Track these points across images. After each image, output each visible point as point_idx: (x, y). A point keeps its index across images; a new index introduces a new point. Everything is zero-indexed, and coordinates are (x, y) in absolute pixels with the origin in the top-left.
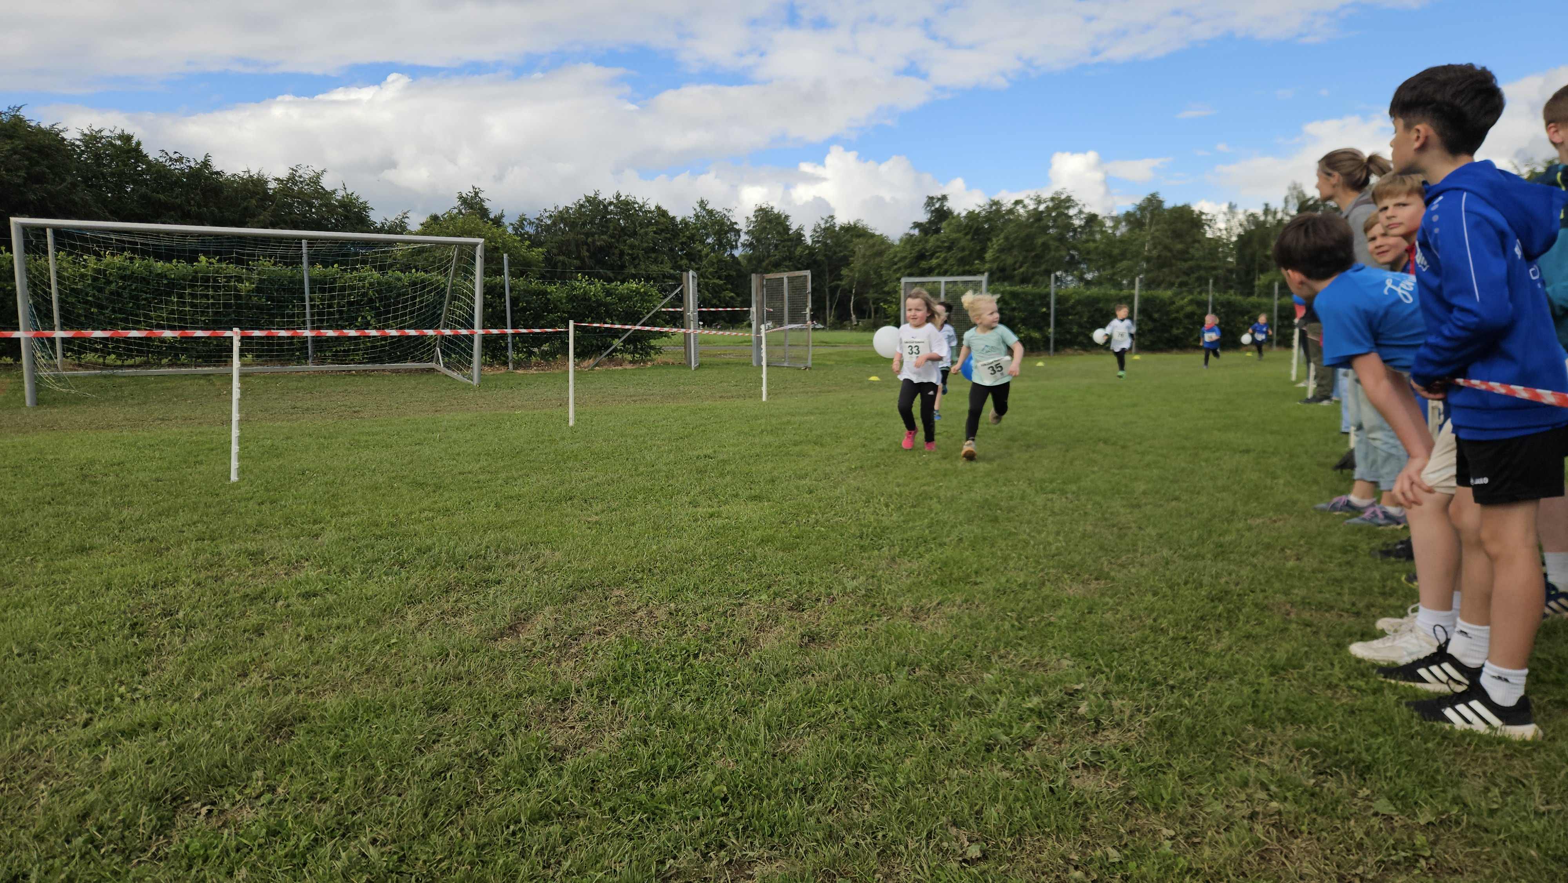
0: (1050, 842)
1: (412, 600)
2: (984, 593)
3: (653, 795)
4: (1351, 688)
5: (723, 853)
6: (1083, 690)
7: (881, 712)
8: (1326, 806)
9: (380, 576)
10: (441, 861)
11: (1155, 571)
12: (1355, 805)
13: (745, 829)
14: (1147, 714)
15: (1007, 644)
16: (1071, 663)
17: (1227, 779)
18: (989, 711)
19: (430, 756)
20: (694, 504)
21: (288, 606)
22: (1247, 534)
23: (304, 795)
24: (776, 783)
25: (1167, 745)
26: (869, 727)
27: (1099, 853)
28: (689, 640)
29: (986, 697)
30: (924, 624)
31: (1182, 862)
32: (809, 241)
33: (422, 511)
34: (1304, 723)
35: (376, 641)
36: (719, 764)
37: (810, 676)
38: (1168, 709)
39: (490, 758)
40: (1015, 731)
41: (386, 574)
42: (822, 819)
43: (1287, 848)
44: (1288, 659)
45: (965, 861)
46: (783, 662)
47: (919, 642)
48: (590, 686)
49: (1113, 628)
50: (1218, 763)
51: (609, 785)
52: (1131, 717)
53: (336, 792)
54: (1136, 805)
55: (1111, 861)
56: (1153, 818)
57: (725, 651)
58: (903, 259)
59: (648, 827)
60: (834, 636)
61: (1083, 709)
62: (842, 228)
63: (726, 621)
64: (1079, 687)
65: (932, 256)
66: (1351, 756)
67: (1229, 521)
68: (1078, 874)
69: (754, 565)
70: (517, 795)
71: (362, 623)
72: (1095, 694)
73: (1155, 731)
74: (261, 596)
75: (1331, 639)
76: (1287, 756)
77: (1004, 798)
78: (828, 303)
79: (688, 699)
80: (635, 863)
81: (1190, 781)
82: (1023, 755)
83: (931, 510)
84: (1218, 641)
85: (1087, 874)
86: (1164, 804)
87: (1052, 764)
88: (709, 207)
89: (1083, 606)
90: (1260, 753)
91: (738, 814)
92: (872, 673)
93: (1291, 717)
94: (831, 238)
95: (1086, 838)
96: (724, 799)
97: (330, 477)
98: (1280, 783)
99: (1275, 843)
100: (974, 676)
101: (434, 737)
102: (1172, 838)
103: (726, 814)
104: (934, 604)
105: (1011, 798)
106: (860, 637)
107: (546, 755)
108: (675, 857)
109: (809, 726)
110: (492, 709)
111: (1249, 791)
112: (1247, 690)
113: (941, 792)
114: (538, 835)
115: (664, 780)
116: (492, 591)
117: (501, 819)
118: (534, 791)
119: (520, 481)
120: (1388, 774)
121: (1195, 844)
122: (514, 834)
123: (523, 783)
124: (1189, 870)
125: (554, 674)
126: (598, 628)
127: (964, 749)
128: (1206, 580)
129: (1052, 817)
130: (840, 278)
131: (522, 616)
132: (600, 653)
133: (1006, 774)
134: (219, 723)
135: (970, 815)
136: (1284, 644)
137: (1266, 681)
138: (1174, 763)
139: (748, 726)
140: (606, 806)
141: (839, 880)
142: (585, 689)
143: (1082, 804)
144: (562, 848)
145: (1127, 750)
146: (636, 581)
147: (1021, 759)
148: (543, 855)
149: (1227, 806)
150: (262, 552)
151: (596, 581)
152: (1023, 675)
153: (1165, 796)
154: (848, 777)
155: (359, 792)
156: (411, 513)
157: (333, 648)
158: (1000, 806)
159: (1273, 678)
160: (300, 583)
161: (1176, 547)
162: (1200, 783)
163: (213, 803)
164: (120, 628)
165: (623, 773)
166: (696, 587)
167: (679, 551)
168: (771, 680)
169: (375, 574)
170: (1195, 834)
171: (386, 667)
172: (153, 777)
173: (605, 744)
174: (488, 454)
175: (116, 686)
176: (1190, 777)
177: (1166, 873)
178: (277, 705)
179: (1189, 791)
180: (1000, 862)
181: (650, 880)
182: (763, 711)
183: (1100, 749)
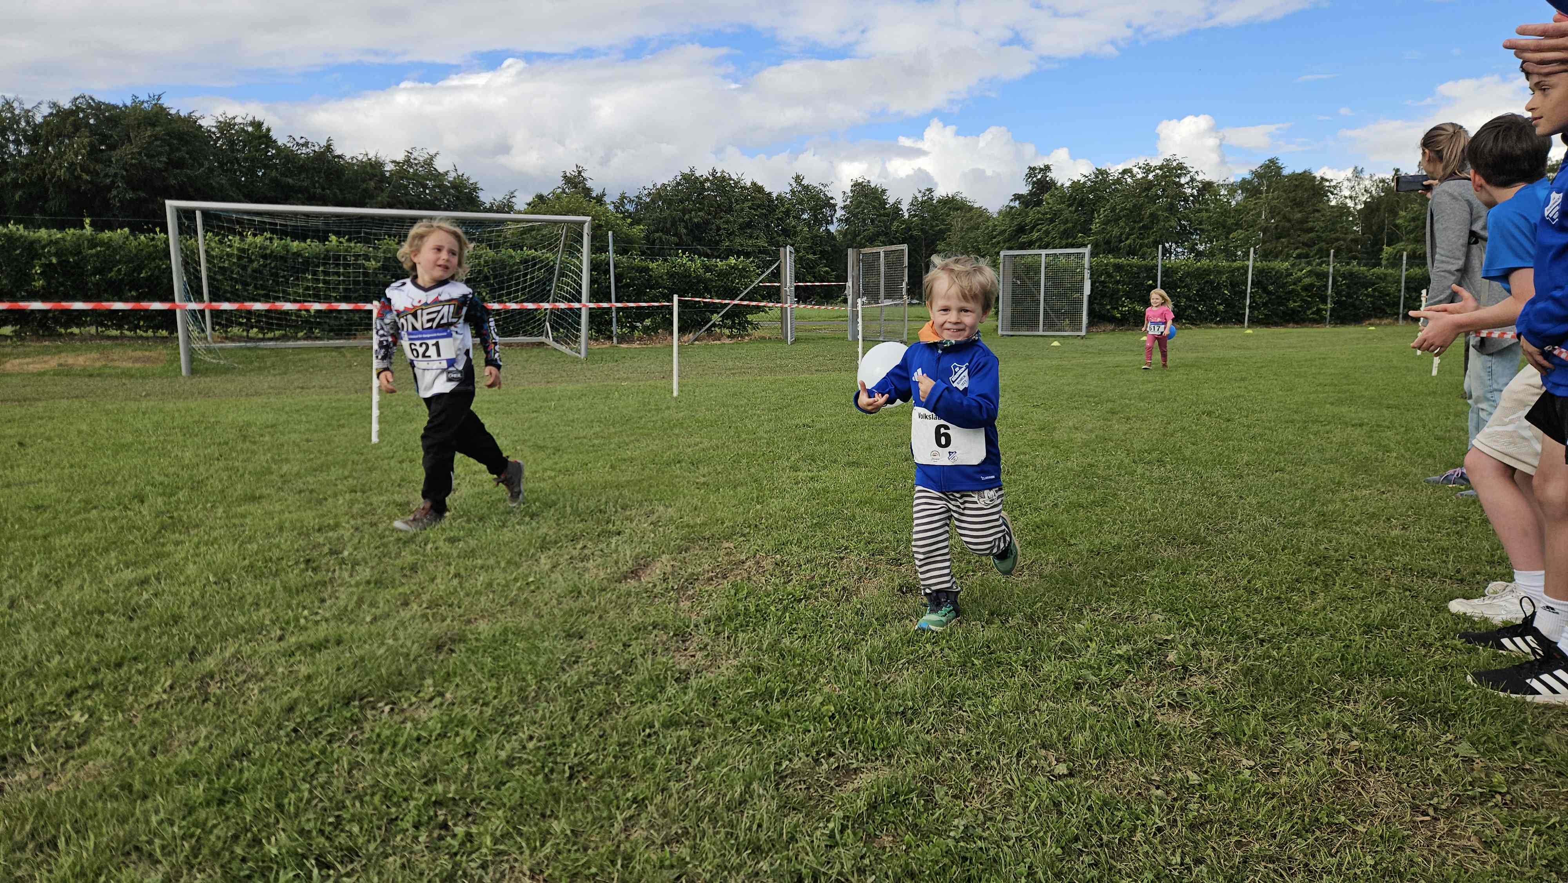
0: (1133, 765)
1: (544, 546)
2: (1077, 553)
3: (768, 712)
4: (1445, 647)
5: (832, 760)
6: (1173, 640)
7: (975, 653)
8: (1406, 747)
9: (513, 526)
10: (588, 754)
11: (1253, 537)
12: (1437, 747)
13: (851, 742)
14: (1235, 662)
15: (1098, 599)
16: (1162, 617)
17: (1310, 720)
18: (1080, 656)
19: (573, 673)
20: (795, 468)
21: (437, 549)
22: (1352, 504)
23: (469, 700)
24: (878, 706)
25: (1253, 689)
26: (964, 665)
27: (1179, 775)
28: (794, 587)
29: (1077, 643)
31: (1259, 787)
32: (906, 216)
33: (545, 470)
34: (1394, 676)
35: (516, 580)
36: (826, 689)
38: (1256, 660)
39: (624, 676)
40: (1104, 673)
41: (518, 523)
42: (922, 735)
43: (1364, 780)
44: (1383, 620)
45: (1053, 776)
46: (883, 608)
48: (707, 622)
49: (1206, 588)
50: (1302, 707)
51: (729, 701)
52: (1220, 664)
53: (495, 698)
54: (1219, 740)
55: (1191, 783)
56: (1234, 750)
57: (828, 598)
58: (1002, 232)
59: (765, 737)
61: (1172, 657)
62: (940, 201)
63: (828, 571)
64: (1169, 638)
65: (1032, 229)
66: (1437, 705)
67: (1335, 492)
68: (1159, 792)
69: (854, 524)
70: (650, 706)
71: (503, 564)
72: (1185, 645)
73: (1241, 677)
75: (1430, 603)
76: (1373, 703)
77: (1091, 728)
79: (796, 636)
80: (754, 763)
81: (1273, 721)
82: (1111, 694)
84: (1313, 601)
85: (1168, 793)
86: (1245, 739)
87: (1139, 702)
88: (805, 182)
89: (1178, 568)
90: (1345, 699)
91: (845, 729)
93: (1382, 670)
94: (929, 211)
95: (1167, 763)
96: (832, 717)
98: (1363, 726)
99: (1353, 775)
100: (1066, 625)
101: (574, 659)
102: (1252, 768)
105: (1097, 729)
107: (672, 677)
108: (790, 760)
109: (908, 663)
110: (621, 638)
111: (1330, 731)
112: (1337, 645)
113: (1032, 720)
114: (670, 739)
115: (778, 700)
116: (614, 541)
117: (638, 723)
118: (664, 704)
119: (631, 446)
120: (1473, 722)
121: (1273, 774)
122: (649, 736)
123: (654, 697)
124: (1266, 793)
125: (674, 611)
126: (710, 574)
127: (1054, 687)
128: (1305, 546)
129: (1136, 745)
132: (715, 596)
133: (1095, 709)
134: (391, 642)
135: (1059, 740)
136: (1380, 606)
137: (1359, 639)
138: (1258, 705)
139: (853, 660)
140: (728, 718)
141: (936, 786)
142: (702, 625)
143: (1166, 736)
144: (691, 749)
145: (1213, 693)
146: (744, 536)
147: (1109, 697)
148: (676, 753)
149: (1308, 743)
151: (707, 534)
152: (1113, 626)
153: (1247, 732)
154: (945, 705)
155: (515, 698)
156: (535, 472)
157: (479, 584)
158: (1087, 733)
159: (1365, 636)
161: (1277, 515)
162: (1284, 723)
163: (394, 703)
164: (297, 563)
165: (741, 693)
166: (799, 542)
167: (782, 510)
168: (871, 624)
169: (509, 523)
170: (1274, 765)
171: (526, 602)
172: (343, 681)
173: (723, 669)
174: (601, 422)
175: (300, 610)
176: (1274, 718)
177: (1243, 795)
178: (436, 629)
179: (1272, 729)
180: (1086, 779)
181: (769, 776)
182: (865, 648)
183: (1186, 691)
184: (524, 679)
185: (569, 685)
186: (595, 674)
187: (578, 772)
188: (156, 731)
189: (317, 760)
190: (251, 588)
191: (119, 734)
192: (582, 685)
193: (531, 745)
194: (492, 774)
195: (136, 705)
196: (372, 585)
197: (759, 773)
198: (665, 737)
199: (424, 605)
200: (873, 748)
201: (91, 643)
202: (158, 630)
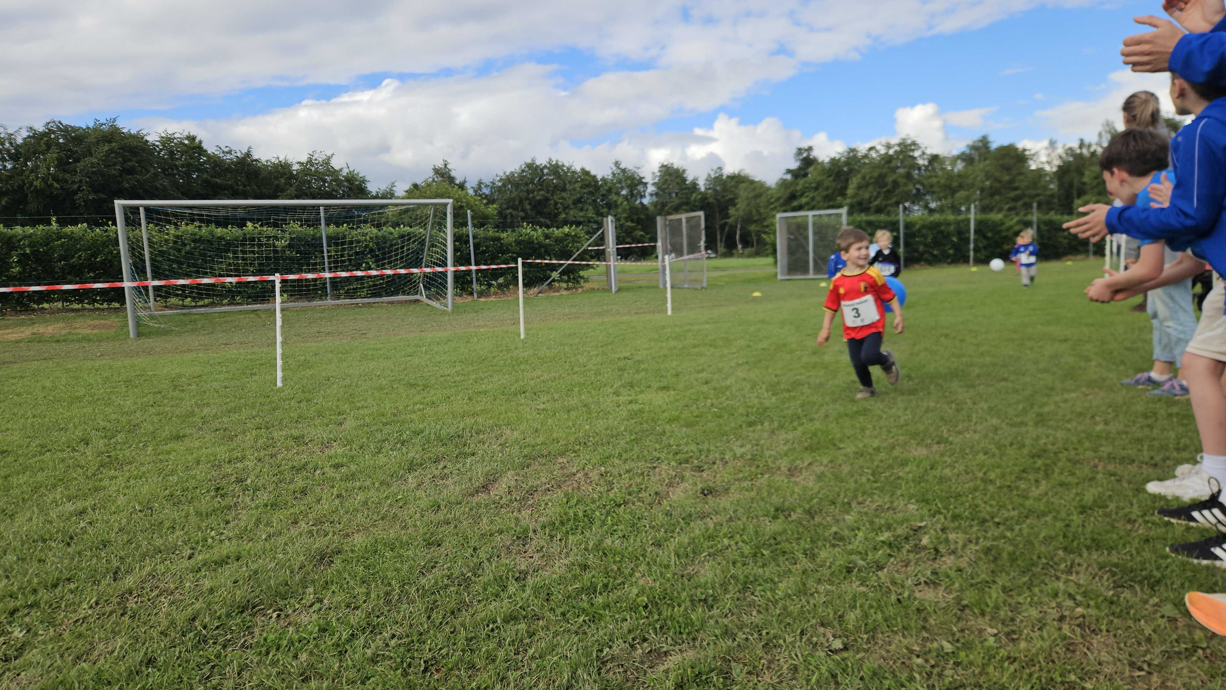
0: (897, 637)
1: (411, 468)
2: (845, 455)
3: (592, 604)
4: (1146, 522)
5: (646, 644)
6: (925, 527)
7: (764, 544)
8: (1121, 611)
9: (387, 452)
10: (441, 649)
11: (986, 436)
12: (1146, 610)
13: (661, 628)
14: (977, 543)
15: (864, 493)
16: (916, 507)
17: (1041, 591)
18: (850, 543)
19: (430, 577)
20: (617, 394)
21: (324, 474)
22: (1062, 405)
23: (343, 605)
24: (684, 595)
25: (992, 566)
26: (755, 555)
27: (935, 645)
28: (616, 494)
29: (847, 532)
30: (798, 479)
31: (1003, 652)
32: (703, 189)
33: (415, 404)
34: (1107, 549)
35: (387, 498)
36: (641, 582)
37: (709, 519)
38: (994, 540)
39: (473, 578)
40: (870, 557)
41: (392, 450)
42: (720, 620)
43: (1089, 642)
44: (1095, 501)
45: (830, 651)
46: (688, 509)
47: (794, 493)
48: (544, 527)
49: (951, 480)
50: (1034, 580)
51: (560, 597)
52: (964, 546)
53: (365, 602)
54: (967, 611)
55: (945, 651)
56: (980, 620)
57: (643, 502)
58: (778, 199)
59: (590, 626)
60: (727, 490)
61: (925, 541)
62: (728, 177)
63: (643, 479)
64: (923, 524)
65: (802, 195)
66: (1144, 573)
67: (1048, 396)
68: (919, 661)
69: (664, 438)
70: (494, 604)
71: (377, 485)
72: (935, 530)
73: (983, 556)
74: (304, 467)
75: (1131, 486)
76: (1091, 574)
77: (861, 606)
78: (719, 237)
79: (616, 536)
80: (580, 651)
81: (1011, 593)
82: (877, 575)
83: (803, 394)
84: (1037, 487)
85: (927, 661)
86: (989, 610)
87: (900, 582)
88: (622, 166)
89: (926, 464)
90: (1069, 572)
91: (656, 617)
92: (757, 517)
93: (1096, 545)
94: (720, 185)
95: (925, 635)
96: (646, 607)
97: (348, 381)
98: (1085, 594)
99: (1079, 638)
100: (838, 517)
101: (432, 564)
102: (995, 635)
103: (647, 617)
104: (806, 464)
105: (866, 607)
106: (747, 490)
107: (513, 576)
108: (610, 647)
109: (709, 555)
110: (472, 544)
112: (1059, 524)
113: (812, 602)
114: (509, 632)
115: (601, 594)
116: (468, 461)
117: (483, 620)
118: (505, 601)
119: (486, 381)
121: (1013, 640)
122: (492, 630)
123: (497, 595)
124: (1009, 658)
125: (517, 519)
126: (547, 486)
127: (829, 572)
128: (1028, 442)
129: (899, 619)
130: (727, 216)
131: (491, 478)
132: (550, 504)
133: (863, 589)
134: (280, 556)
135: (835, 619)
136: (1091, 490)
137: (1076, 519)
138: (998, 580)
139: (663, 555)
140: (559, 611)
141: (733, 664)
142: (539, 530)
143: (923, 610)
144: (528, 641)
145: (960, 570)
146: (575, 452)
147: (875, 578)
148: (514, 645)
149: (1041, 612)
150: (303, 437)
151: (545, 452)
152: (877, 516)
153: (990, 604)
154: (739, 591)
155: (381, 602)
156: (407, 406)
158: (858, 611)
159: (1081, 516)
160: (331, 457)
161: (1004, 417)
162: (1019, 595)
163: (281, 610)
164: (208, 491)
165: (570, 589)
166: (620, 455)
167: (607, 429)
168: (679, 522)
169: (384, 450)
170: (1014, 632)
171: (395, 515)
172: (238, 592)
173: (556, 568)
174: (462, 362)
175: (208, 531)
176: (1011, 590)
177: (989, 660)
178: (320, 543)
179: (1010, 600)
180: (858, 652)
181: (592, 663)
182: (673, 545)
183: (938, 570)
184: (390, 584)
185: (427, 588)
186: (449, 577)
187: (432, 665)
188: (80, 642)
189: (212, 664)
190: (169, 513)
191: (50, 647)
192: (439, 589)
193: (393, 643)
194: (359, 670)
195: (66, 620)
196: (269, 507)
197: (584, 660)
198: (505, 631)
199: (311, 523)
200: (681, 633)
201: (33, 568)
202: (89, 554)
